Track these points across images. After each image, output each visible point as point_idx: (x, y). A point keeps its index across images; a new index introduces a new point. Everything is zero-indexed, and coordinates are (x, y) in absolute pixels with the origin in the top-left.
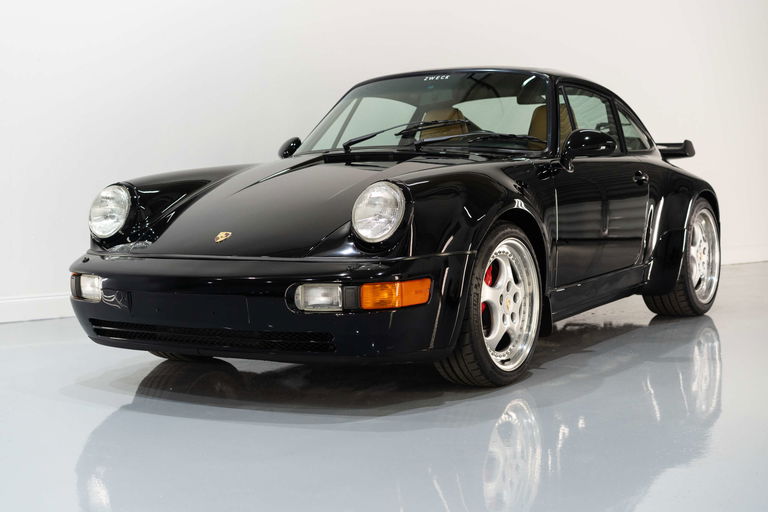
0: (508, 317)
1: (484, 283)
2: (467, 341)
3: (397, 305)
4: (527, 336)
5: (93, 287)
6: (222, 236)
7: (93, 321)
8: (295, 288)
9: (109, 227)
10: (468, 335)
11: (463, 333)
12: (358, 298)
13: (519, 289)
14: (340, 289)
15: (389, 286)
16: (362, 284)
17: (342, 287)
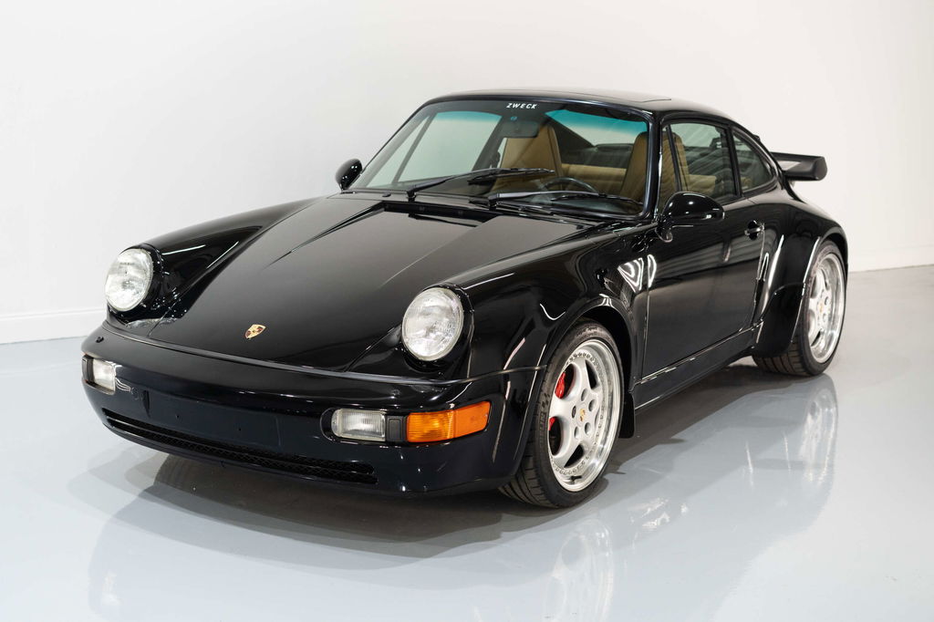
0: (581, 429)
1: (554, 395)
2: (531, 465)
3: (448, 437)
4: (601, 451)
5: (106, 374)
6: (254, 331)
7: (106, 412)
8: (332, 413)
9: (129, 299)
10: (531, 459)
11: (526, 457)
12: (404, 428)
13: (597, 395)
14: (383, 417)
15: (441, 415)
16: (408, 414)
17: (386, 415)
